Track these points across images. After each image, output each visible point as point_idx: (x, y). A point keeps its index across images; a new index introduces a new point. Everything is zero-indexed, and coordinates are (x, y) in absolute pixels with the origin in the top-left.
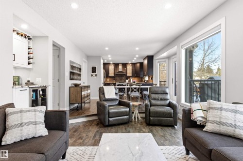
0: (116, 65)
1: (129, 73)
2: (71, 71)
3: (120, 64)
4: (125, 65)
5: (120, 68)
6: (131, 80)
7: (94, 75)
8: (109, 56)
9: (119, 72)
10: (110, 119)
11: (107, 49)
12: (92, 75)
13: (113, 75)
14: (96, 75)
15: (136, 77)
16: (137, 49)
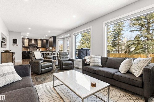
0: (30, 40)
1: (39, 45)
2: (2, 40)
3: (33, 39)
4: (36, 40)
5: (33, 42)
6: (40, 49)
7: (15, 45)
8: (28, 33)
9: (32, 44)
10: (42, 70)
11: (30, 29)
12: (13, 45)
13: (28, 46)
14: (17, 45)
15: (43, 47)
16: (49, 32)
